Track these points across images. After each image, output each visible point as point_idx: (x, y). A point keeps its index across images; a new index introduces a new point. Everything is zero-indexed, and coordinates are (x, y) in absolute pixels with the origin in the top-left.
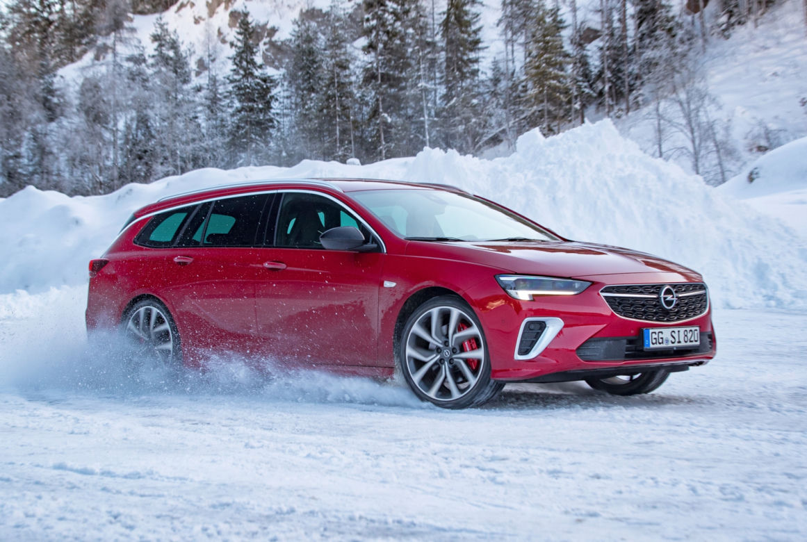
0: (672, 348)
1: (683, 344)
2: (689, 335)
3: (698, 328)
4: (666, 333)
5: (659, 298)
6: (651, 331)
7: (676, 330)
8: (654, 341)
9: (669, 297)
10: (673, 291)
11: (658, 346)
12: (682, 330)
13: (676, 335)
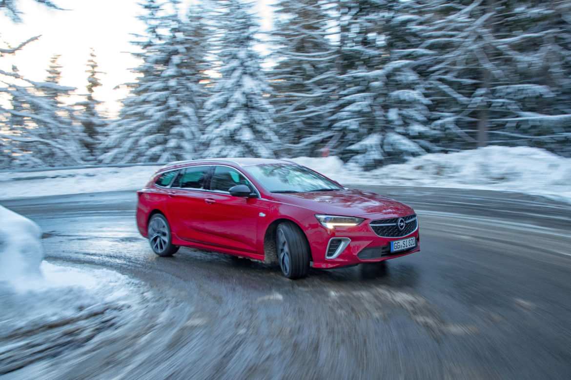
0: (403, 250)
1: (408, 247)
2: (411, 242)
3: (414, 238)
4: (401, 242)
5: (397, 225)
6: (394, 242)
7: (405, 240)
8: (396, 247)
9: (402, 224)
10: (403, 220)
11: (397, 249)
12: (408, 240)
13: (405, 243)
